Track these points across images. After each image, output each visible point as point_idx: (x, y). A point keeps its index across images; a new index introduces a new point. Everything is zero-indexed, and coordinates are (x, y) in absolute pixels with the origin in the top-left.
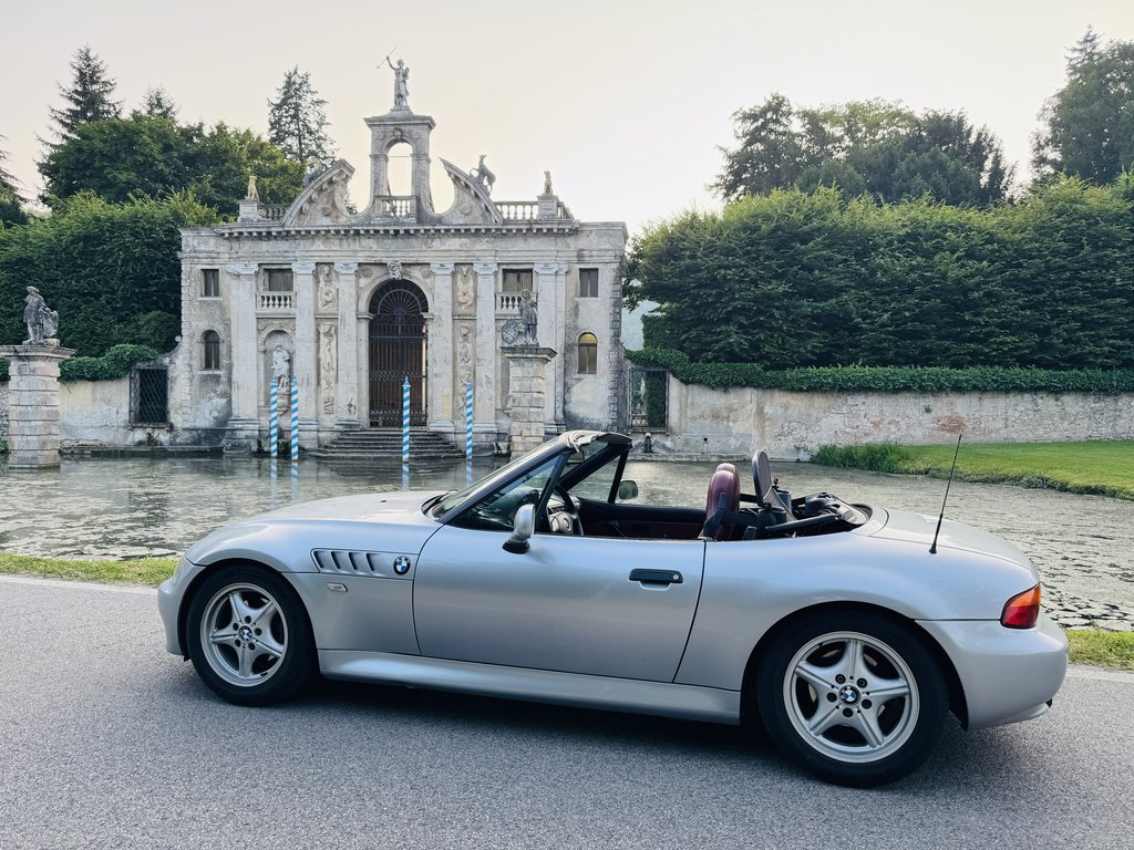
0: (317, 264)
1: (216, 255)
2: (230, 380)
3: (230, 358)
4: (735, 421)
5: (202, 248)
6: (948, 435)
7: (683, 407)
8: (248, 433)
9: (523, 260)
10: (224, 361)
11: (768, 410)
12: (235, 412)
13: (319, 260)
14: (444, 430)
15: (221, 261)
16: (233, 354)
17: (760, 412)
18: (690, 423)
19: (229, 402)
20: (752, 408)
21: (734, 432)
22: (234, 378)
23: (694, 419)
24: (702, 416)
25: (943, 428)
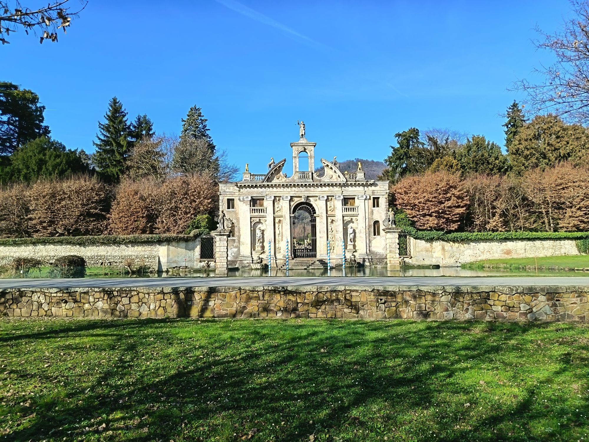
0: (274, 197)
1: (233, 193)
2: (239, 241)
3: (239, 233)
4: (434, 252)
5: (228, 190)
6: (506, 255)
7: (415, 247)
8: (248, 261)
9: (352, 194)
10: (236, 234)
11: (446, 248)
12: (241, 254)
13: (276, 195)
14: (325, 258)
15: (235, 195)
16: (241, 232)
17: (443, 249)
18: (417, 254)
19: (239, 250)
20: (440, 247)
21: (434, 256)
22: (241, 240)
23: (419, 252)
24: (422, 251)
25: (505, 253)
